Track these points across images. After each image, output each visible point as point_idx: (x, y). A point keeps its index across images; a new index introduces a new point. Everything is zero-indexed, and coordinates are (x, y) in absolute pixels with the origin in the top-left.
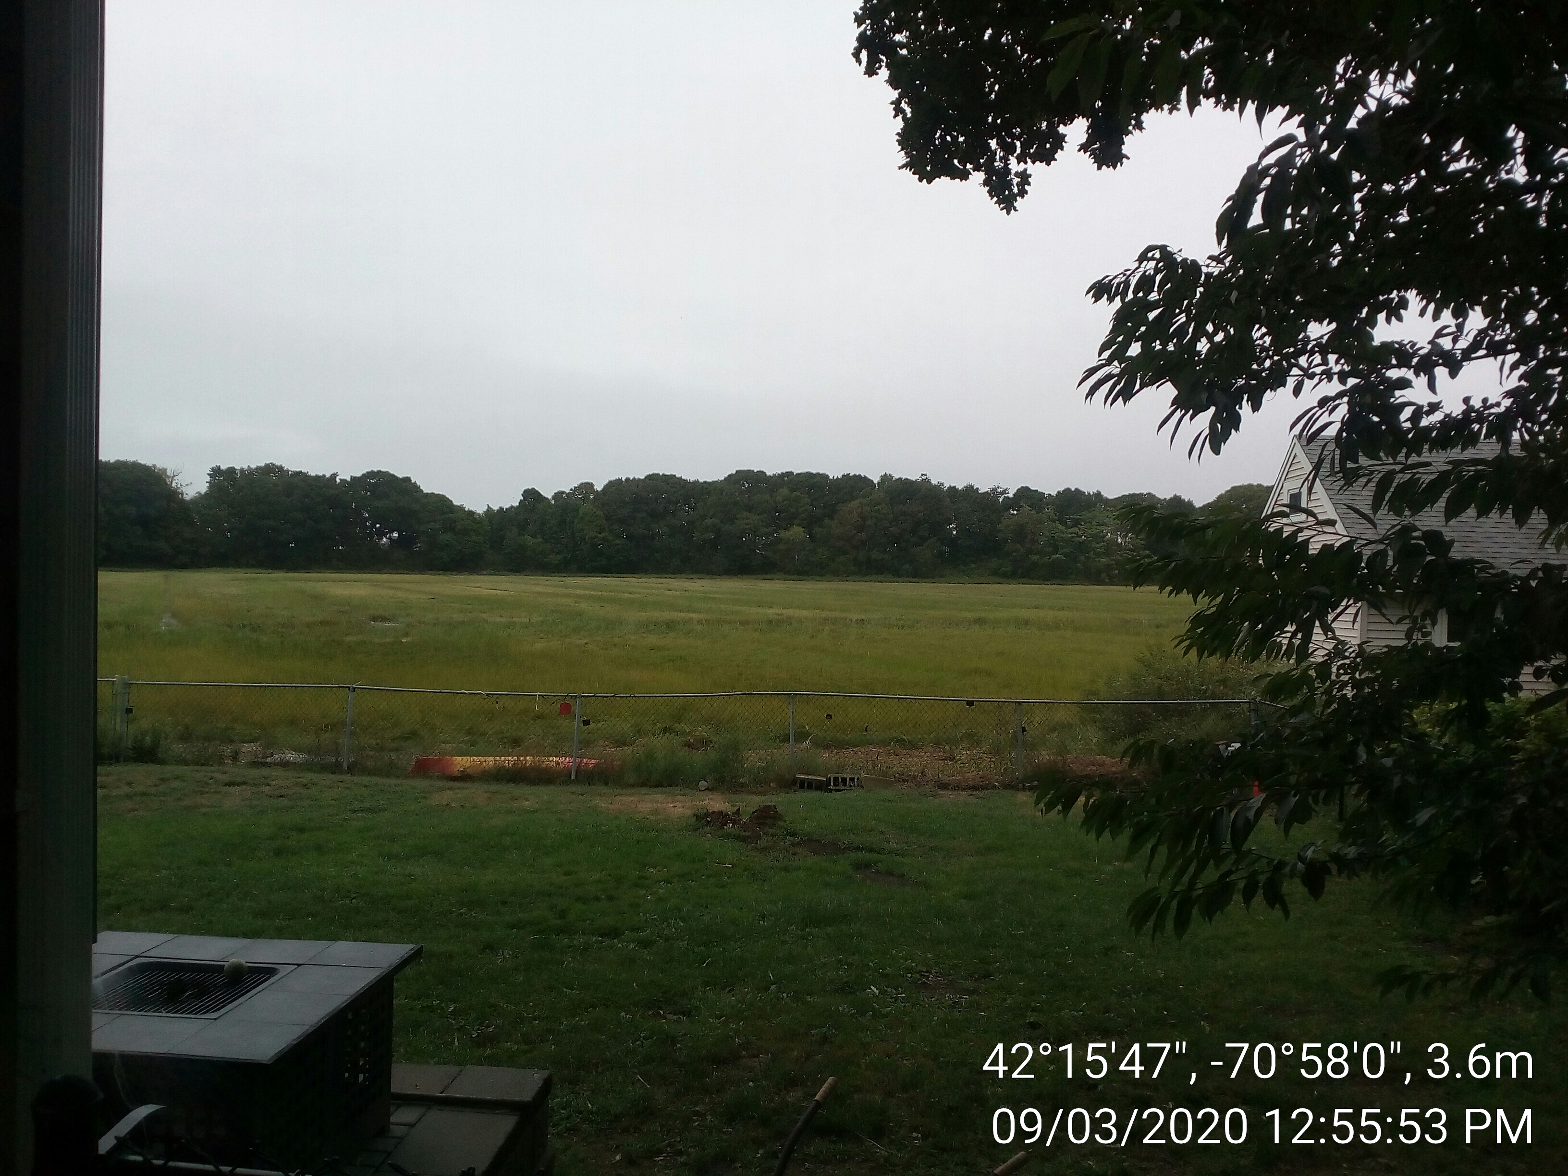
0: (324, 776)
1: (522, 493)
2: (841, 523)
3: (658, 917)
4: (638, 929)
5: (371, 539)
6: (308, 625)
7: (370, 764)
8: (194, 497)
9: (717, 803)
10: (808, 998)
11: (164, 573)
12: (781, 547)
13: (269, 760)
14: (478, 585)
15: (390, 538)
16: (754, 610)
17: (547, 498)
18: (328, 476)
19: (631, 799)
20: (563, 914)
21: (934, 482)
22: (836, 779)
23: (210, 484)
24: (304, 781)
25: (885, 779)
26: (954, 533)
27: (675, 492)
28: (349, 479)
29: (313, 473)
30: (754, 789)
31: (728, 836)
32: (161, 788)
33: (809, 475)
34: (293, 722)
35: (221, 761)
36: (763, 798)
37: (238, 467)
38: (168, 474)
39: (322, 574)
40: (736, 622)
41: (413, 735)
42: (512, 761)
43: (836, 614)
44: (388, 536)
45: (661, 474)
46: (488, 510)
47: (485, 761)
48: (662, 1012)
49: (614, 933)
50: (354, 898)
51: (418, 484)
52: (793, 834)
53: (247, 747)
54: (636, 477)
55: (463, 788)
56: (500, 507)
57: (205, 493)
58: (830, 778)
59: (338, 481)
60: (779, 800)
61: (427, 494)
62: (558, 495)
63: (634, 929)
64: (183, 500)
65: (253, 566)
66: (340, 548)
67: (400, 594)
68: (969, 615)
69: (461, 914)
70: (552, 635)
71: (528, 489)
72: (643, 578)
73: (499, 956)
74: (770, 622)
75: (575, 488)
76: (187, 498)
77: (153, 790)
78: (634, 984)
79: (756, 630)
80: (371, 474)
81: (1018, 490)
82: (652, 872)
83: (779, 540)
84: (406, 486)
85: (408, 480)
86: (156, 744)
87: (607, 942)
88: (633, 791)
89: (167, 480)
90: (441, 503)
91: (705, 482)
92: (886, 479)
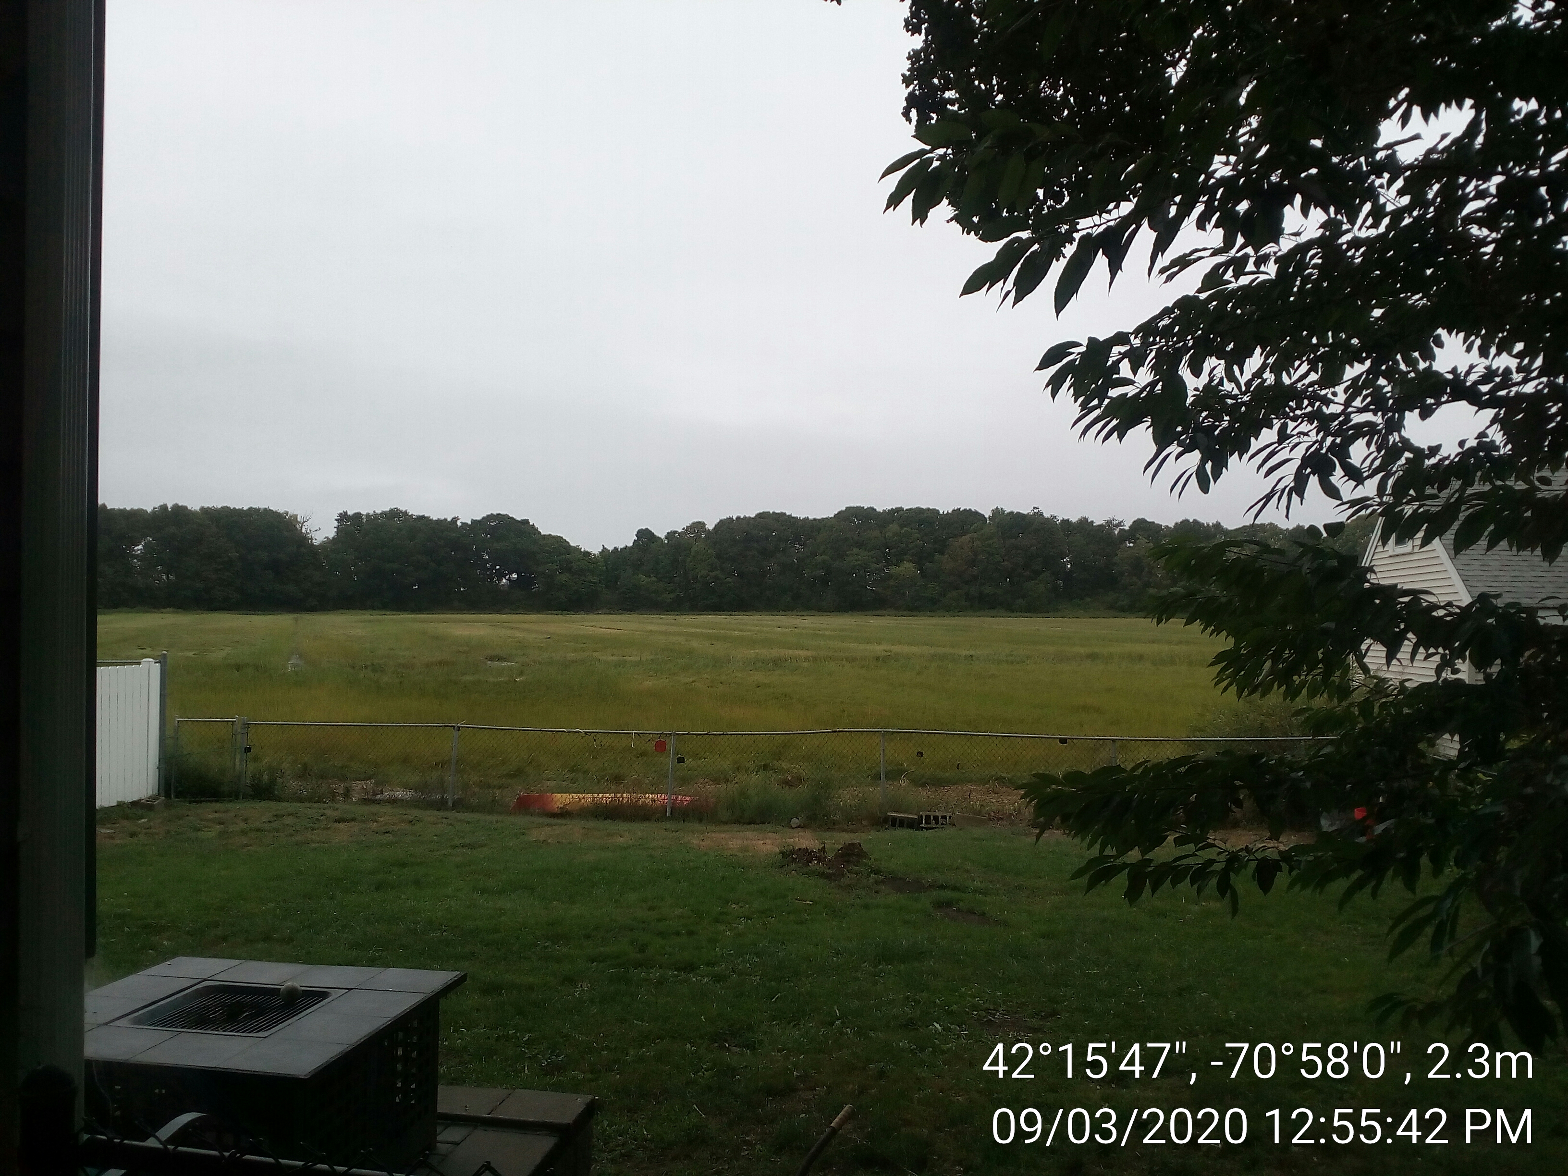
0: (428, 812)
1: (636, 533)
2: (952, 558)
3: (734, 952)
4: (713, 964)
5: (492, 579)
6: (428, 665)
7: (474, 801)
8: (323, 541)
9: (806, 840)
10: (872, 1034)
11: (295, 616)
12: (892, 583)
13: (378, 797)
14: (593, 624)
15: (509, 579)
16: (862, 647)
17: (660, 538)
18: (449, 519)
19: (723, 835)
20: (643, 949)
21: (1047, 515)
22: (928, 817)
23: (337, 529)
24: (411, 818)
25: (979, 817)
26: (1069, 566)
27: (785, 530)
28: (470, 523)
29: (434, 517)
30: (846, 827)
31: (812, 873)
32: (275, 825)
33: (919, 511)
34: (406, 760)
35: (333, 796)
36: (852, 835)
37: (364, 512)
38: (299, 520)
39: (445, 615)
40: (842, 660)
41: (517, 773)
42: (609, 798)
43: (947, 650)
44: (507, 577)
45: (771, 512)
46: (603, 550)
47: (584, 798)
48: (727, 1045)
49: (690, 967)
50: (445, 931)
51: (536, 526)
52: (877, 872)
53: (357, 786)
54: (747, 516)
55: (562, 824)
56: (615, 548)
57: (333, 538)
58: (922, 816)
59: (459, 524)
60: (866, 838)
61: (545, 535)
62: (671, 535)
63: (708, 964)
64: (312, 544)
65: (379, 609)
66: (462, 589)
67: (519, 634)
68: (1082, 651)
69: (546, 947)
70: (661, 673)
71: (642, 530)
72: (754, 615)
73: (577, 988)
74: (877, 659)
75: (687, 527)
76: (316, 543)
77: (267, 826)
78: (702, 1017)
79: (862, 667)
80: (490, 518)
81: (1134, 522)
82: (734, 908)
83: (890, 576)
84: (524, 528)
85: (526, 522)
86: (273, 782)
87: (683, 975)
88: (726, 827)
89: (297, 526)
90: (558, 545)
91: (815, 520)
92: (997, 512)
